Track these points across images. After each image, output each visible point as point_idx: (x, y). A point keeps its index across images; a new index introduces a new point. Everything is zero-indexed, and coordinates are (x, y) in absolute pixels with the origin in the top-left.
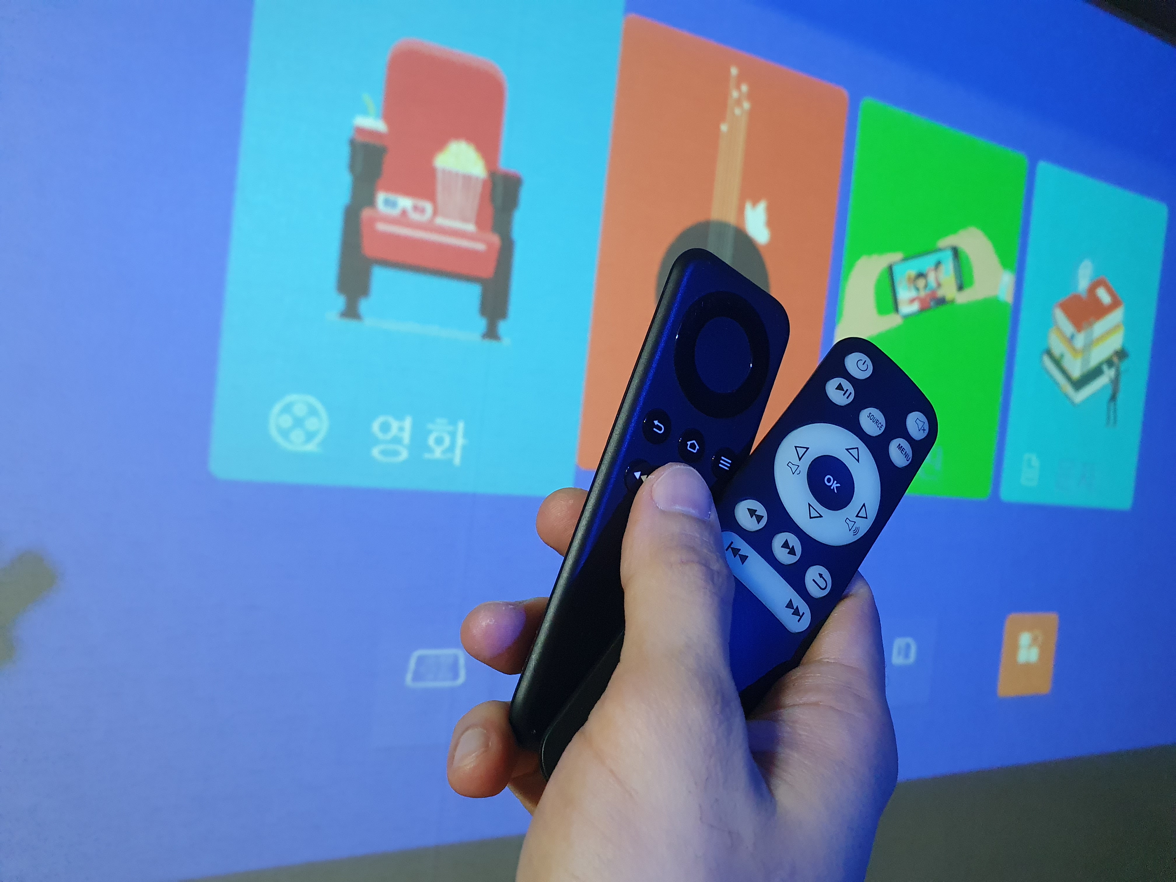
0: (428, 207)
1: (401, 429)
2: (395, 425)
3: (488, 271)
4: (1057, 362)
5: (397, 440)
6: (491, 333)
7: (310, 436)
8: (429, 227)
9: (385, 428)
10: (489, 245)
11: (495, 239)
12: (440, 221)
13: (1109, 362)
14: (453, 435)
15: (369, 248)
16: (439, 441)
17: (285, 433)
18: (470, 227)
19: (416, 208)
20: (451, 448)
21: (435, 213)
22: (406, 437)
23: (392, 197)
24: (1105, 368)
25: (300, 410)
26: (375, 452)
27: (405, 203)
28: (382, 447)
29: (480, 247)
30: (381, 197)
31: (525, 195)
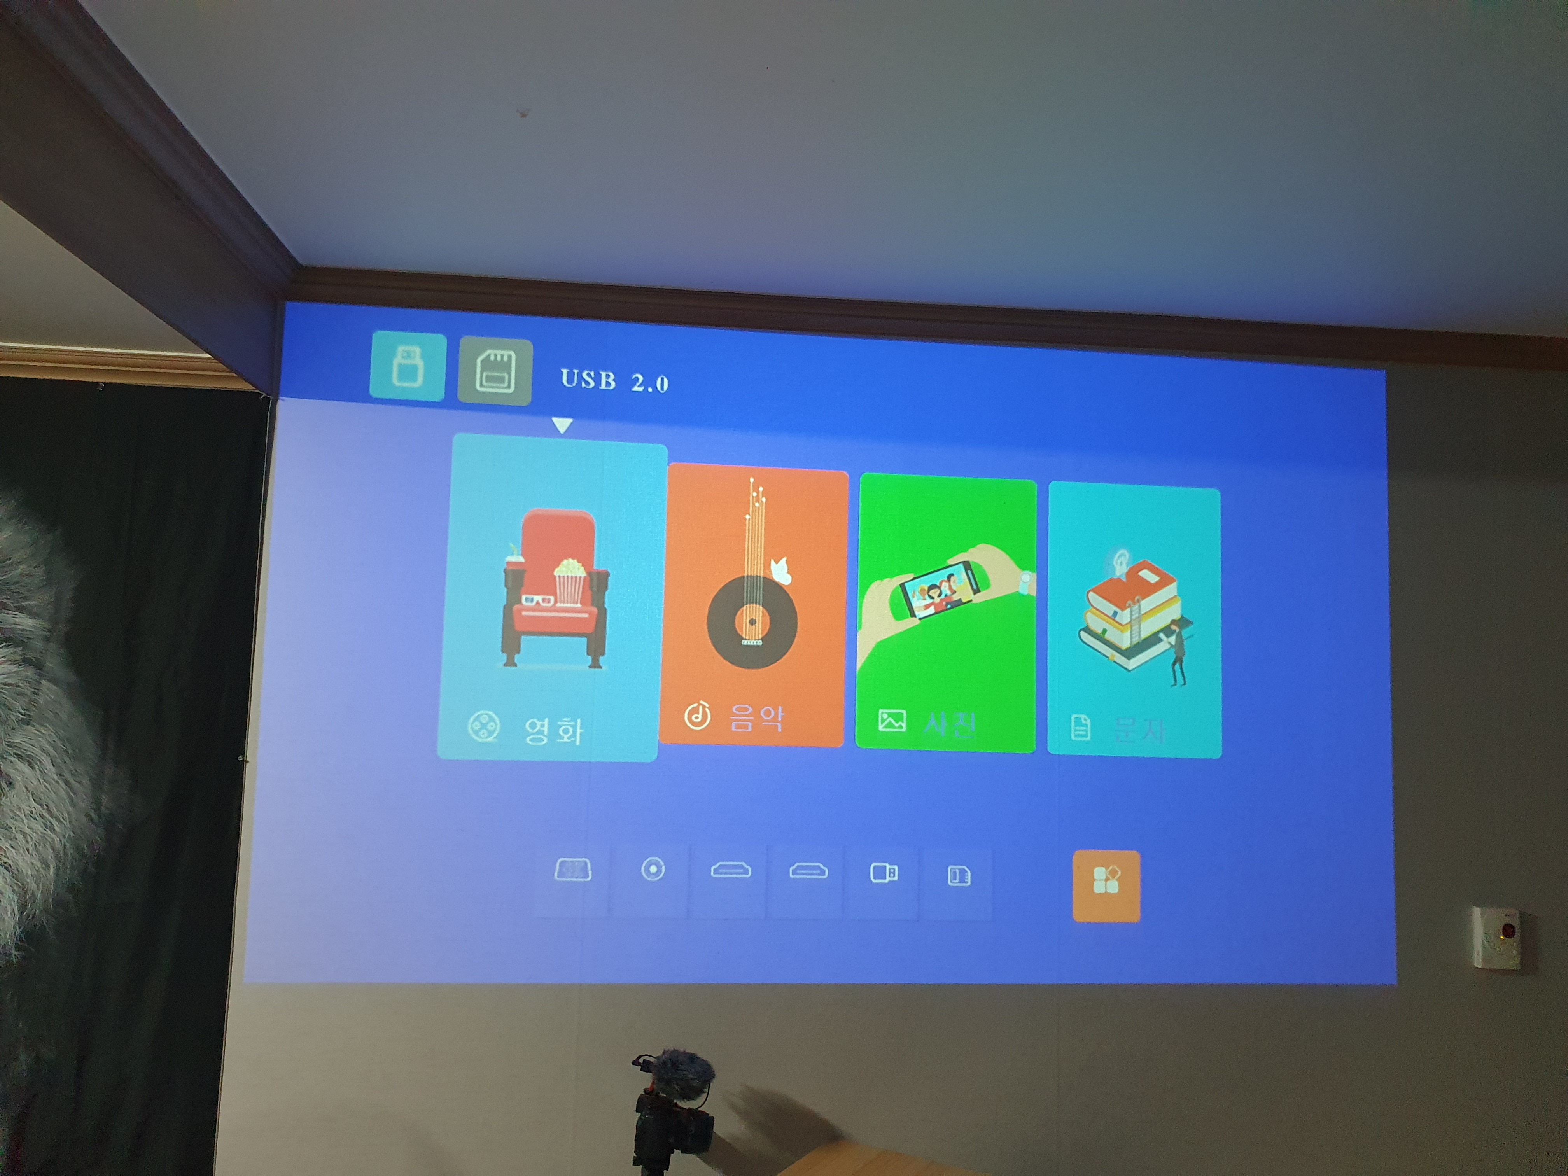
0: (552, 598)
2: (539, 723)
3: (590, 629)
4: (1100, 638)
5: (540, 732)
6: (595, 665)
7: (491, 733)
8: (554, 609)
9: (533, 726)
10: (590, 613)
11: (595, 610)
12: (558, 605)
13: (1167, 631)
14: (574, 727)
15: (519, 627)
16: (566, 731)
17: (477, 733)
18: (579, 605)
19: (544, 600)
20: (574, 735)
21: (556, 602)
22: (546, 729)
23: (530, 596)
24: (1162, 635)
25: (484, 719)
26: (528, 739)
27: (538, 598)
28: (531, 737)
29: (586, 615)
30: (524, 597)
31: (612, 582)
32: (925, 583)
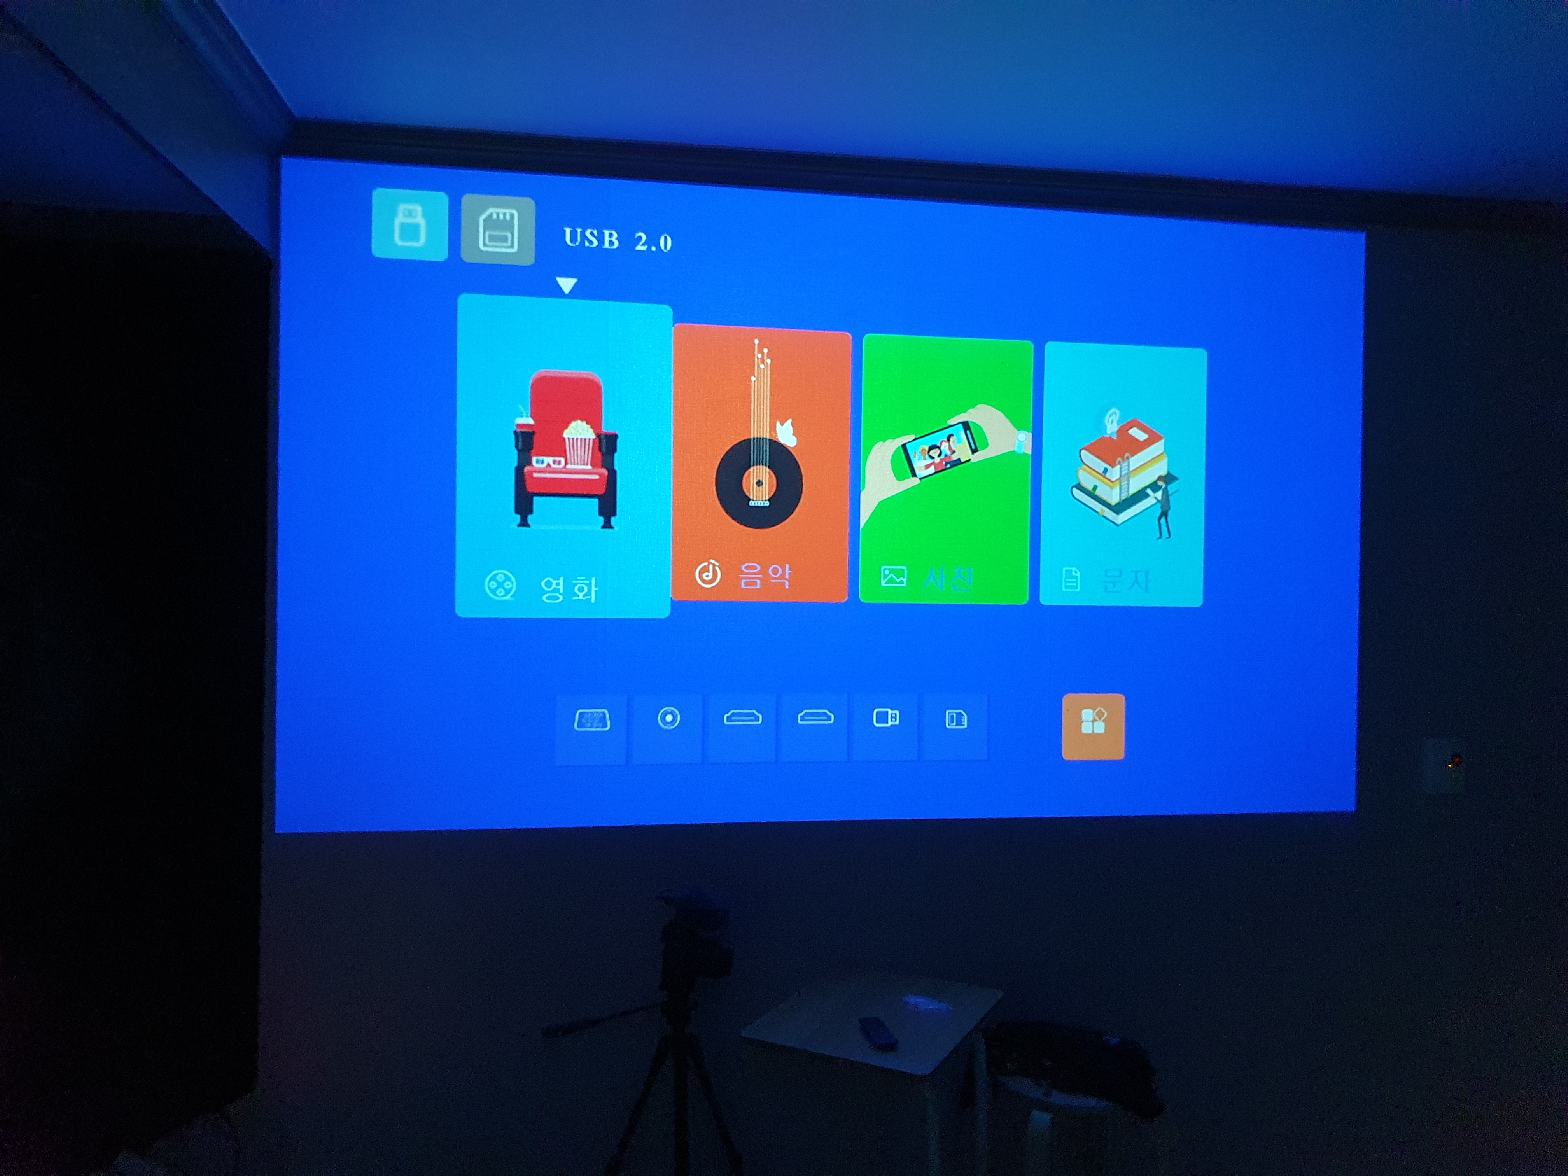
0: (563, 460)
1: (558, 584)
2: (554, 582)
3: (601, 491)
4: (1092, 494)
5: (556, 591)
6: (607, 525)
8: (564, 471)
9: (548, 584)
10: (601, 475)
11: (605, 472)
12: (569, 467)
14: (589, 586)
15: (530, 489)
16: (581, 590)
17: (493, 591)
18: (589, 467)
19: (554, 462)
20: (589, 593)
21: (566, 463)
22: (561, 588)
23: (541, 458)
26: (544, 598)
27: (549, 460)
28: (547, 595)
29: (597, 477)
30: (534, 459)
31: (620, 443)
32: (925, 444)
